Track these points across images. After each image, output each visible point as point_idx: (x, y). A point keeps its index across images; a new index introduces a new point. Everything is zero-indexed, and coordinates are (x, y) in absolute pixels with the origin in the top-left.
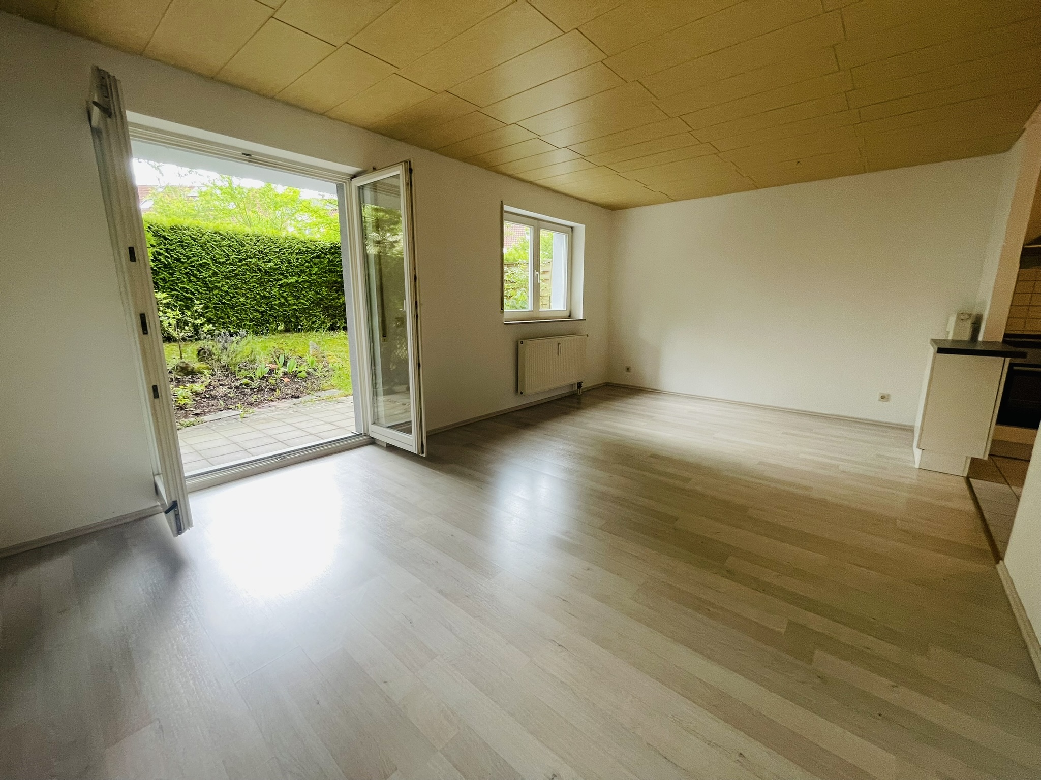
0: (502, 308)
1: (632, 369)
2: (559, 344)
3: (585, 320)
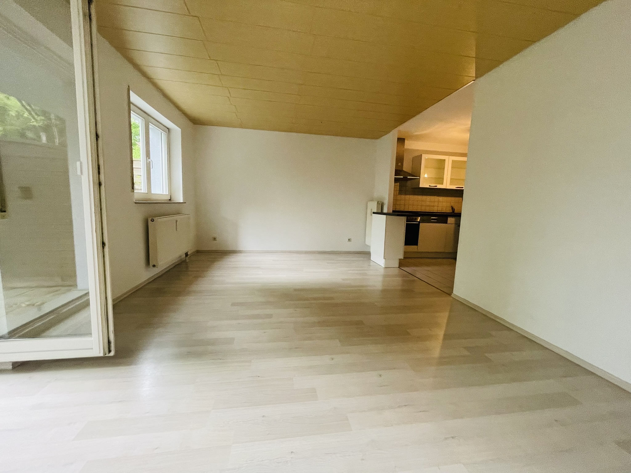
0: (133, 188)
1: (217, 239)
2: (177, 221)
3: (185, 203)
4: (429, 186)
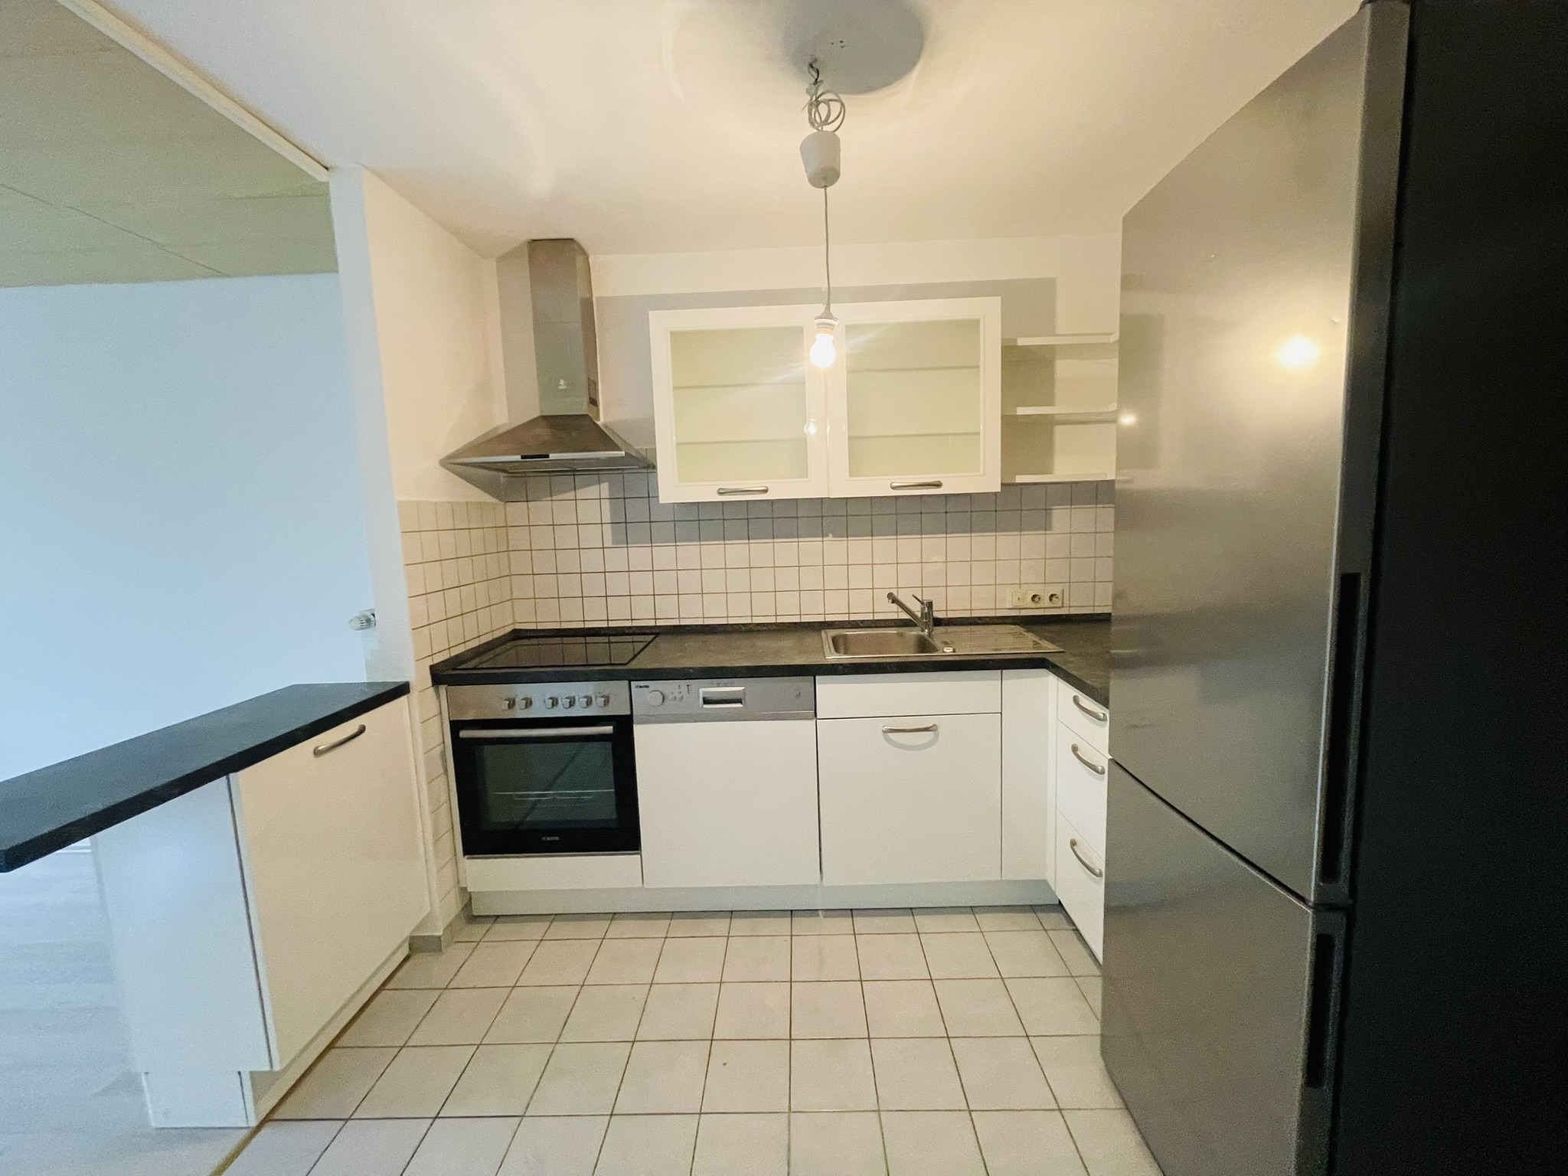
4: (722, 492)
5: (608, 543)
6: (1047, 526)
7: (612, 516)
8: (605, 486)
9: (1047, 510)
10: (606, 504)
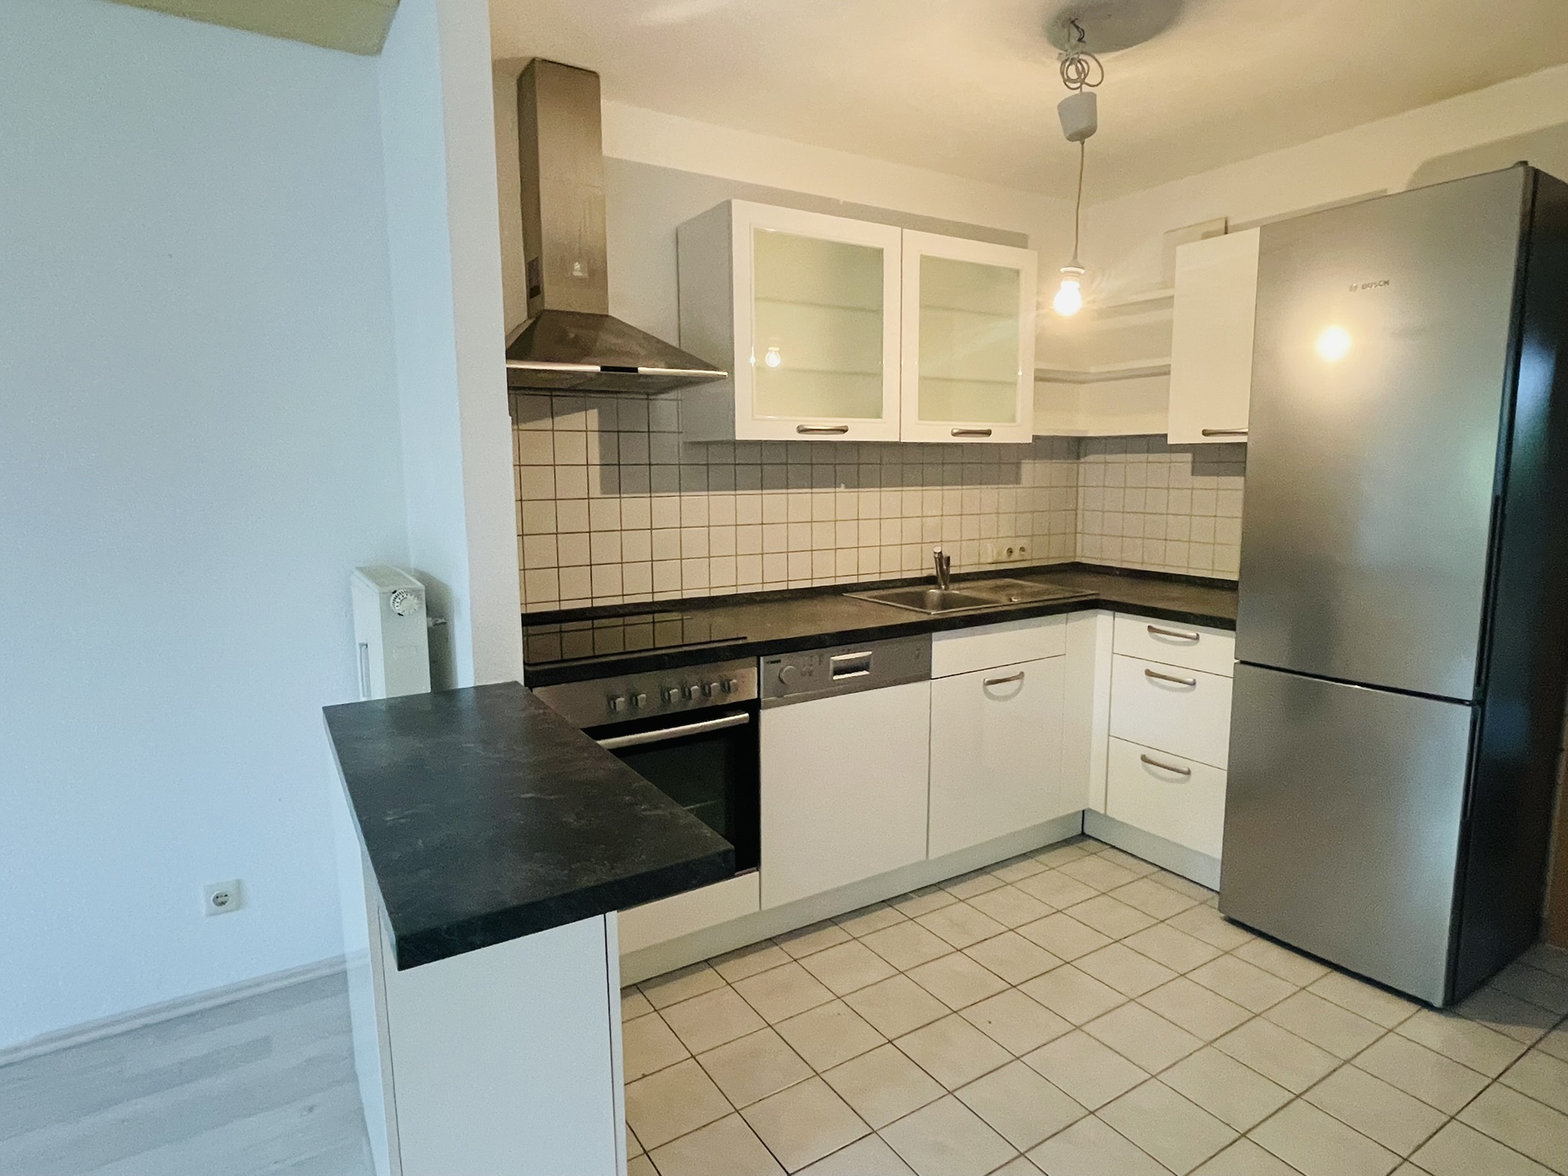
4: (802, 430)
5: (596, 491)
6: (1017, 480)
7: (602, 457)
8: (593, 416)
9: (1018, 464)
10: (594, 439)
